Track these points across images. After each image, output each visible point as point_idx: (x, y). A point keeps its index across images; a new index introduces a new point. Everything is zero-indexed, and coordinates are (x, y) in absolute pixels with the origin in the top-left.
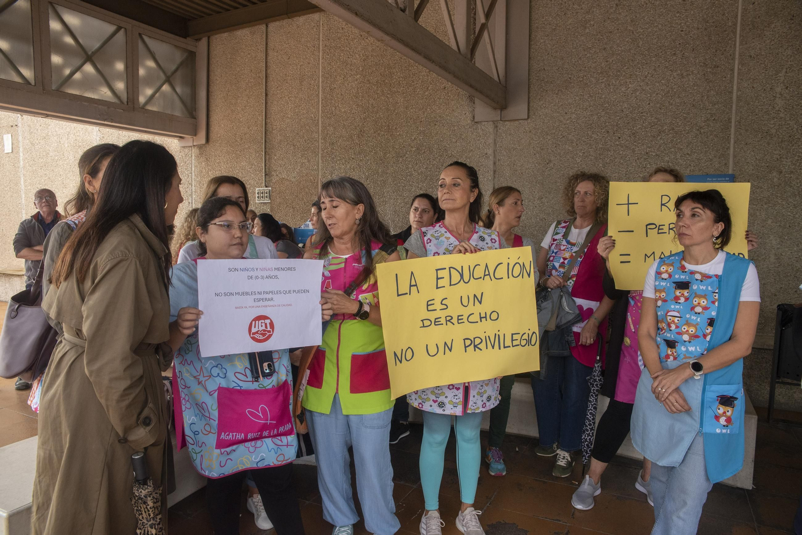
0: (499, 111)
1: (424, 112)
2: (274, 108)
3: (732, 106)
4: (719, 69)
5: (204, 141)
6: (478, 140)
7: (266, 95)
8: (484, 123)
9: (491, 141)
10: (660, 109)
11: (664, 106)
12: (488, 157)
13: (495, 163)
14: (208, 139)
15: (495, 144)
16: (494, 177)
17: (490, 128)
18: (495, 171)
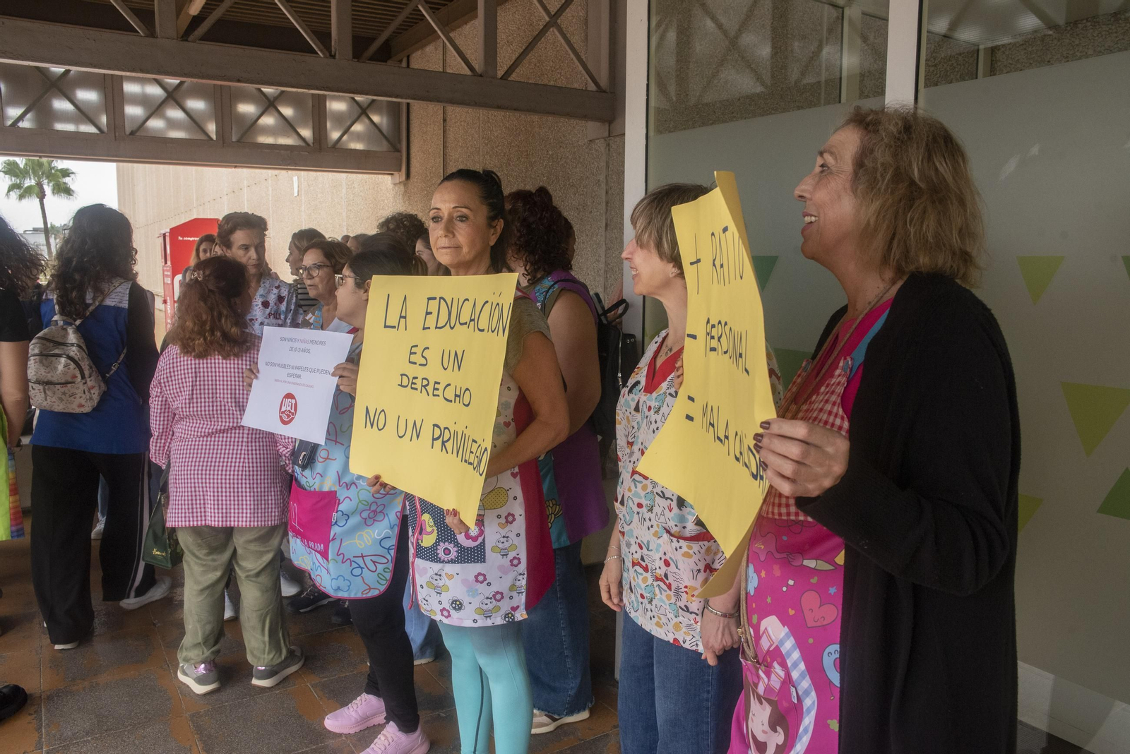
0: (607, 125)
1: (552, 131)
2: (451, 136)
3: (819, 94)
4: (807, 40)
5: (404, 177)
6: (593, 163)
7: (445, 120)
8: (597, 141)
9: (603, 164)
10: (749, 105)
11: (753, 101)
12: (600, 185)
13: (607, 193)
14: (408, 176)
15: (608, 166)
16: (607, 210)
17: (600, 145)
18: (607, 203)
